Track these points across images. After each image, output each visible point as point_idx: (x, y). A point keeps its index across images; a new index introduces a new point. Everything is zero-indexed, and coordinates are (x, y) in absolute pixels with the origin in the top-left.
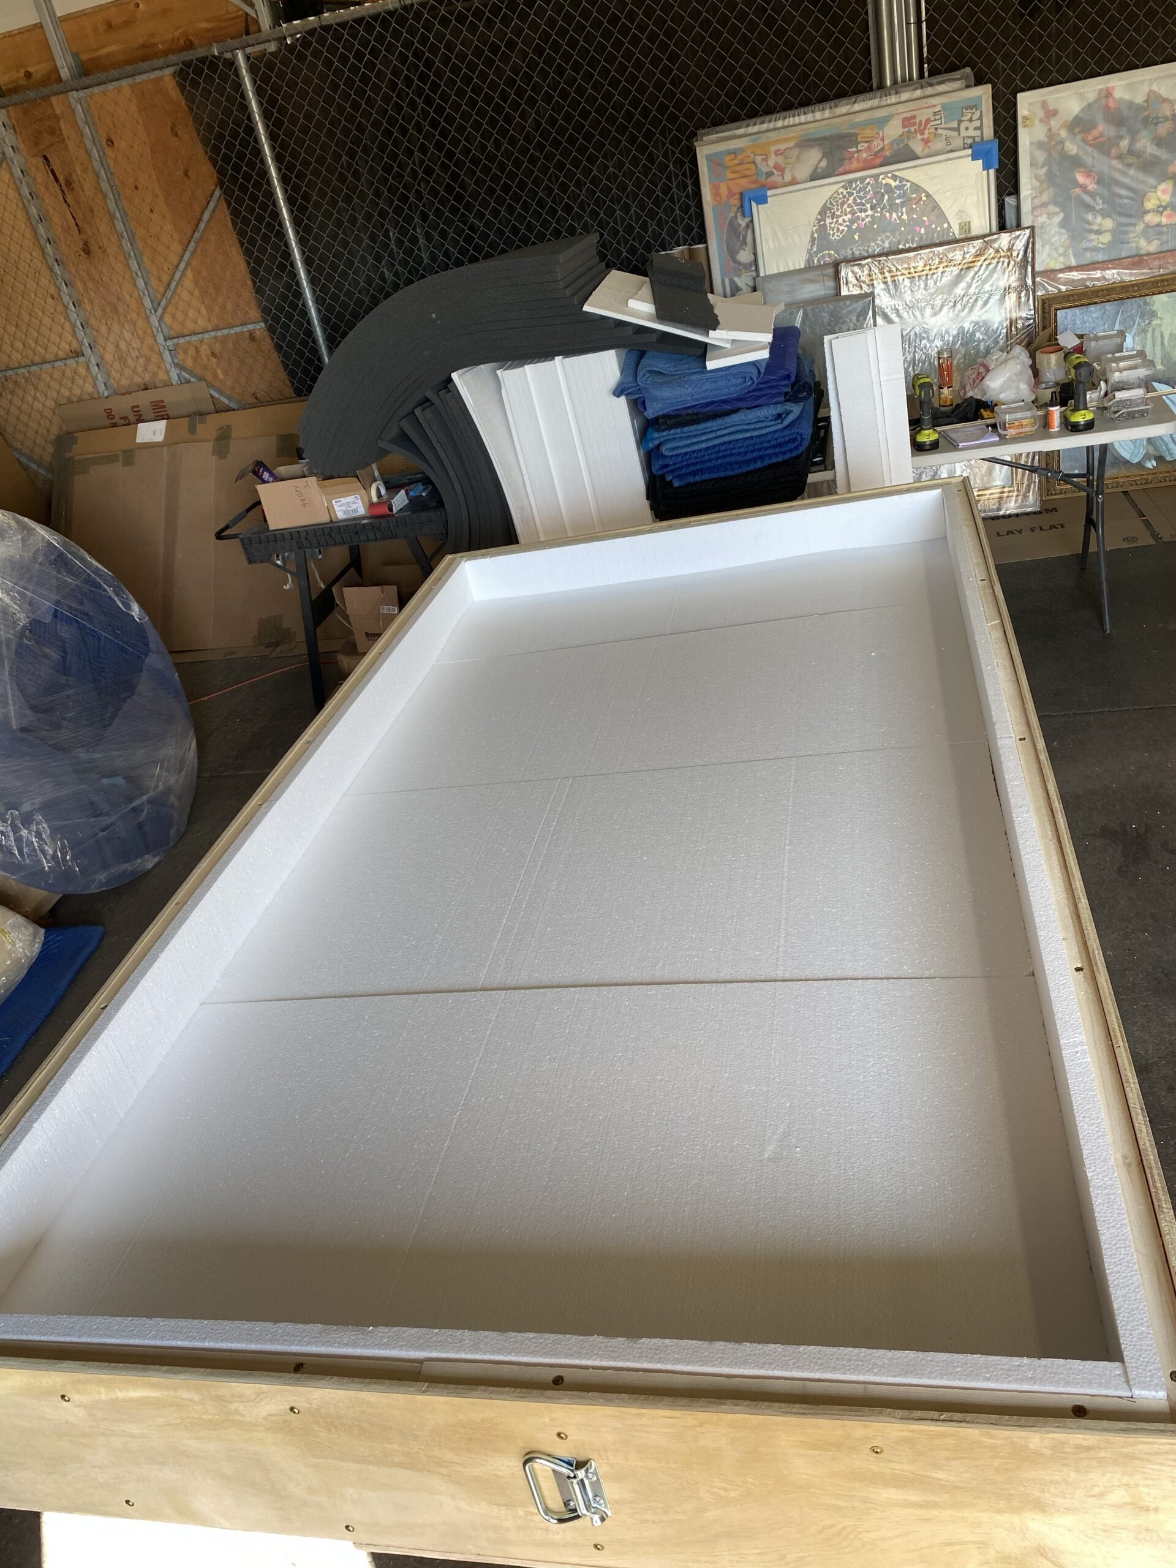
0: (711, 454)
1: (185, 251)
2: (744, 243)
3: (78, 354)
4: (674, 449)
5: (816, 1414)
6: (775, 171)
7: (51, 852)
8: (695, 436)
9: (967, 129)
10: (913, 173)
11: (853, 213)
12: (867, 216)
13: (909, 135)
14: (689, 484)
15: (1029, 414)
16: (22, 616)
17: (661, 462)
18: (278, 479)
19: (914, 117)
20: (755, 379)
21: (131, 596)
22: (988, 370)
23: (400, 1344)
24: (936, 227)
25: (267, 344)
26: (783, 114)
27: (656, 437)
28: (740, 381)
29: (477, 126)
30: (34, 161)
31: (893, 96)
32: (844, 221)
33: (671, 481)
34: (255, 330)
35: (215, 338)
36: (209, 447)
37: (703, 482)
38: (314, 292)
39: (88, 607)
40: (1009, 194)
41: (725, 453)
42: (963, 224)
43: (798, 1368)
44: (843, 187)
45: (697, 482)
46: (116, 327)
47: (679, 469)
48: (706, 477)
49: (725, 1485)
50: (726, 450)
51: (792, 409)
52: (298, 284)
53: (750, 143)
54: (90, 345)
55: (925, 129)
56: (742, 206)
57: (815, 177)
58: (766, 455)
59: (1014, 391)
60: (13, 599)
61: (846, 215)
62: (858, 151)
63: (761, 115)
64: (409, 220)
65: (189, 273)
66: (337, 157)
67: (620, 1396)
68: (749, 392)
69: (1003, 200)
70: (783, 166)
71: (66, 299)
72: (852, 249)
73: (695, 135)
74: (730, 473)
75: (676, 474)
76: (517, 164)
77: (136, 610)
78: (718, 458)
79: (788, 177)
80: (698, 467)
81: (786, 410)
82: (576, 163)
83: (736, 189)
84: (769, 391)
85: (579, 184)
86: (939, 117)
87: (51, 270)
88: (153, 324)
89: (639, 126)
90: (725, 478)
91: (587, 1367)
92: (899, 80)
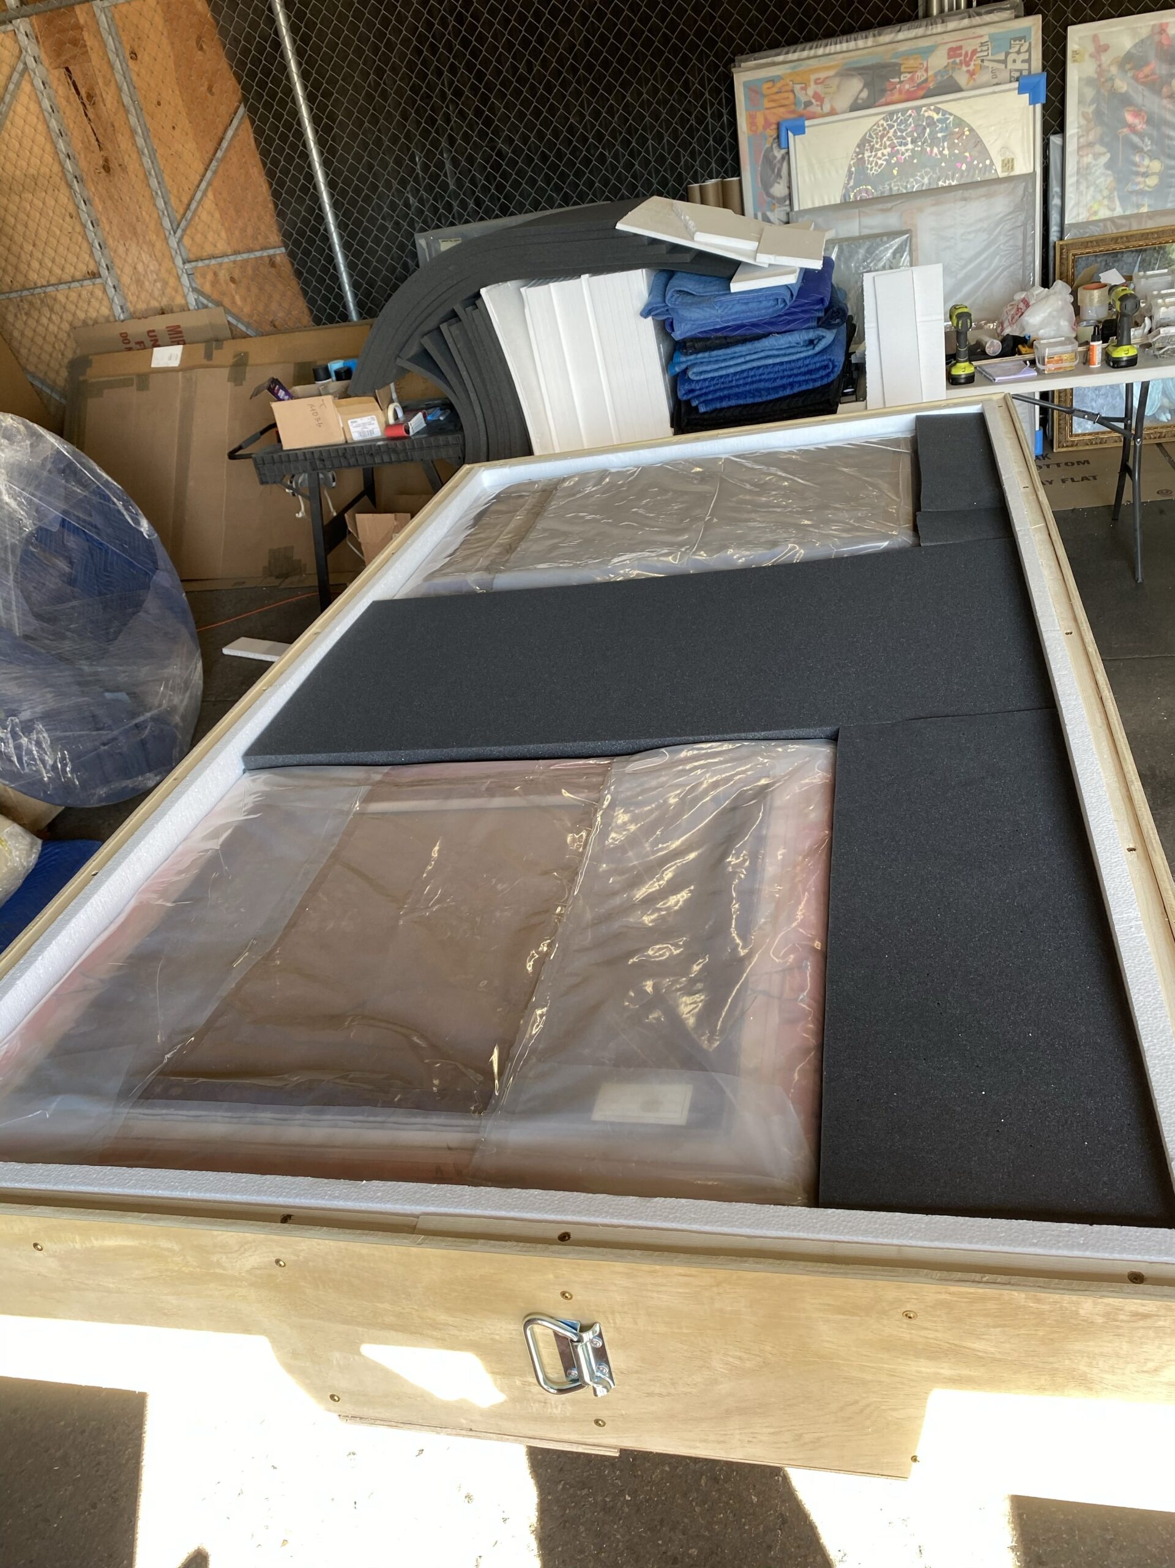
0: (739, 379)
1: (206, 170)
2: (779, 176)
3: (94, 275)
4: (701, 373)
5: (847, 1274)
6: (813, 101)
7: (51, 762)
8: (725, 360)
9: (1014, 61)
10: (955, 106)
11: (893, 146)
12: (907, 150)
13: (954, 66)
14: (715, 410)
15: (1069, 348)
16: (28, 522)
17: (687, 387)
18: (292, 397)
19: (960, 48)
20: (788, 301)
21: (140, 512)
22: (1027, 305)
23: (395, 1197)
24: (978, 164)
25: (287, 269)
26: (824, 42)
27: (683, 360)
28: (772, 303)
29: (509, 46)
30: (56, 72)
31: (939, 25)
32: (883, 155)
33: (696, 408)
34: (275, 255)
35: (235, 262)
36: (225, 372)
37: (730, 408)
38: (336, 216)
39: (97, 520)
40: (1055, 133)
41: (754, 379)
42: (1006, 161)
43: (826, 1230)
44: (883, 119)
45: (724, 408)
46: (134, 249)
47: (706, 394)
48: (733, 403)
49: (742, 1354)
50: (755, 376)
51: (824, 334)
52: (321, 208)
53: (789, 71)
54: (107, 266)
55: (971, 60)
56: (778, 137)
57: (854, 108)
58: (796, 382)
59: (1055, 328)
60: (20, 504)
61: (885, 148)
62: (900, 82)
63: (802, 43)
64: (436, 144)
65: (210, 195)
66: (365, 75)
67: (632, 1252)
68: (780, 316)
69: (1048, 139)
70: (823, 96)
71: (84, 217)
72: (890, 185)
73: (733, 61)
74: (758, 400)
75: (702, 399)
76: (549, 88)
77: (145, 526)
78: (747, 384)
79: (827, 108)
80: (726, 392)
81: (819, 336)
82: (609, 88)
83: (773, 120)
84: (801, 315)
85: (611, 111)
86: (985, 48)
87: (70, 186)
88: (171, 244)
89: (675, 50)
90: (753, 405)
91: (596, 1225)
92: (946, 9)
